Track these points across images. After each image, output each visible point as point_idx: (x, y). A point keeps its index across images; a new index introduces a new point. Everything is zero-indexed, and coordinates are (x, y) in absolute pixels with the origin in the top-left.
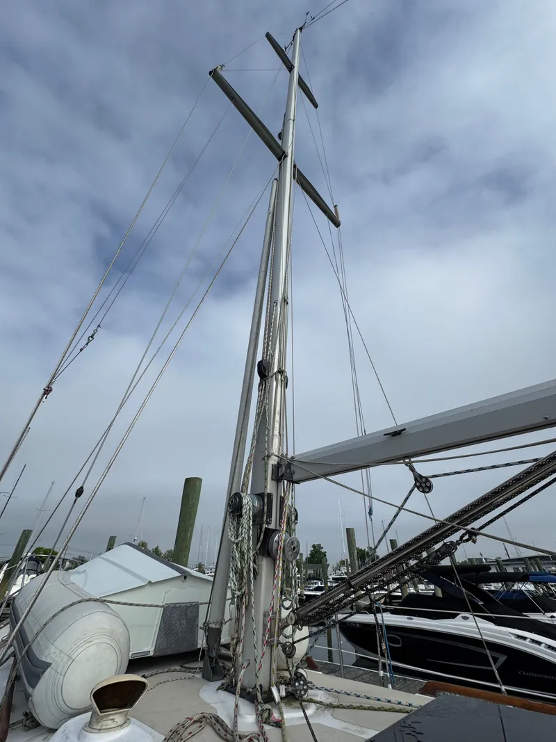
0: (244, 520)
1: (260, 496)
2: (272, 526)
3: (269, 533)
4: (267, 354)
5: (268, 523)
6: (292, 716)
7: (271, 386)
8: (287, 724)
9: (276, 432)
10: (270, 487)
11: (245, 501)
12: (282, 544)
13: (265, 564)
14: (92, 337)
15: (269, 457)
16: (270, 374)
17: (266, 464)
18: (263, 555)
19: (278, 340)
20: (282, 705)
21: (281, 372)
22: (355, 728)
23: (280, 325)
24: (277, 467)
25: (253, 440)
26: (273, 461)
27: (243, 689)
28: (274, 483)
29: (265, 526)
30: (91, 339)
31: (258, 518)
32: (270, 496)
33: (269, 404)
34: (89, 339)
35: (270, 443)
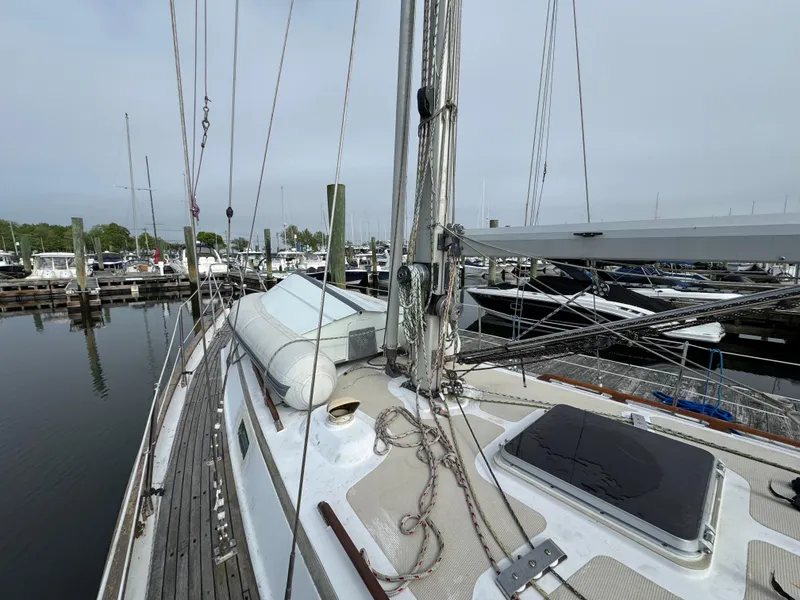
0: (414, 291)
1: (427, 266)
2: (438, 293)
3: (435, 299)
4: (430, 74)
5: (434, 289)
6: (453, 408)
7: (436, 131)
8: (451, 414)
9: (443, 196)
10: (437, 257)
11: (413, 275)
12: (448, 308)
13: (432, 321)
14: (206, 120)
15: (434, 226)
16: (436, 111)
17: (432, 234)
18: (431, 314)
19: (447, 44)
20: (447, 402)
21: (450, 106)
22: (495, 418)
23: (449, 11)
24: (444, 237)
25: (416, 206)
26: (439, 231)
27: (420, 390)
28: (440, 252)
29: (432, 292)
30: (206, 125)
31: (426, 285)
32: (436, 265)
33: (434, 158)
34: (204, 126)
35: (436, 212)
